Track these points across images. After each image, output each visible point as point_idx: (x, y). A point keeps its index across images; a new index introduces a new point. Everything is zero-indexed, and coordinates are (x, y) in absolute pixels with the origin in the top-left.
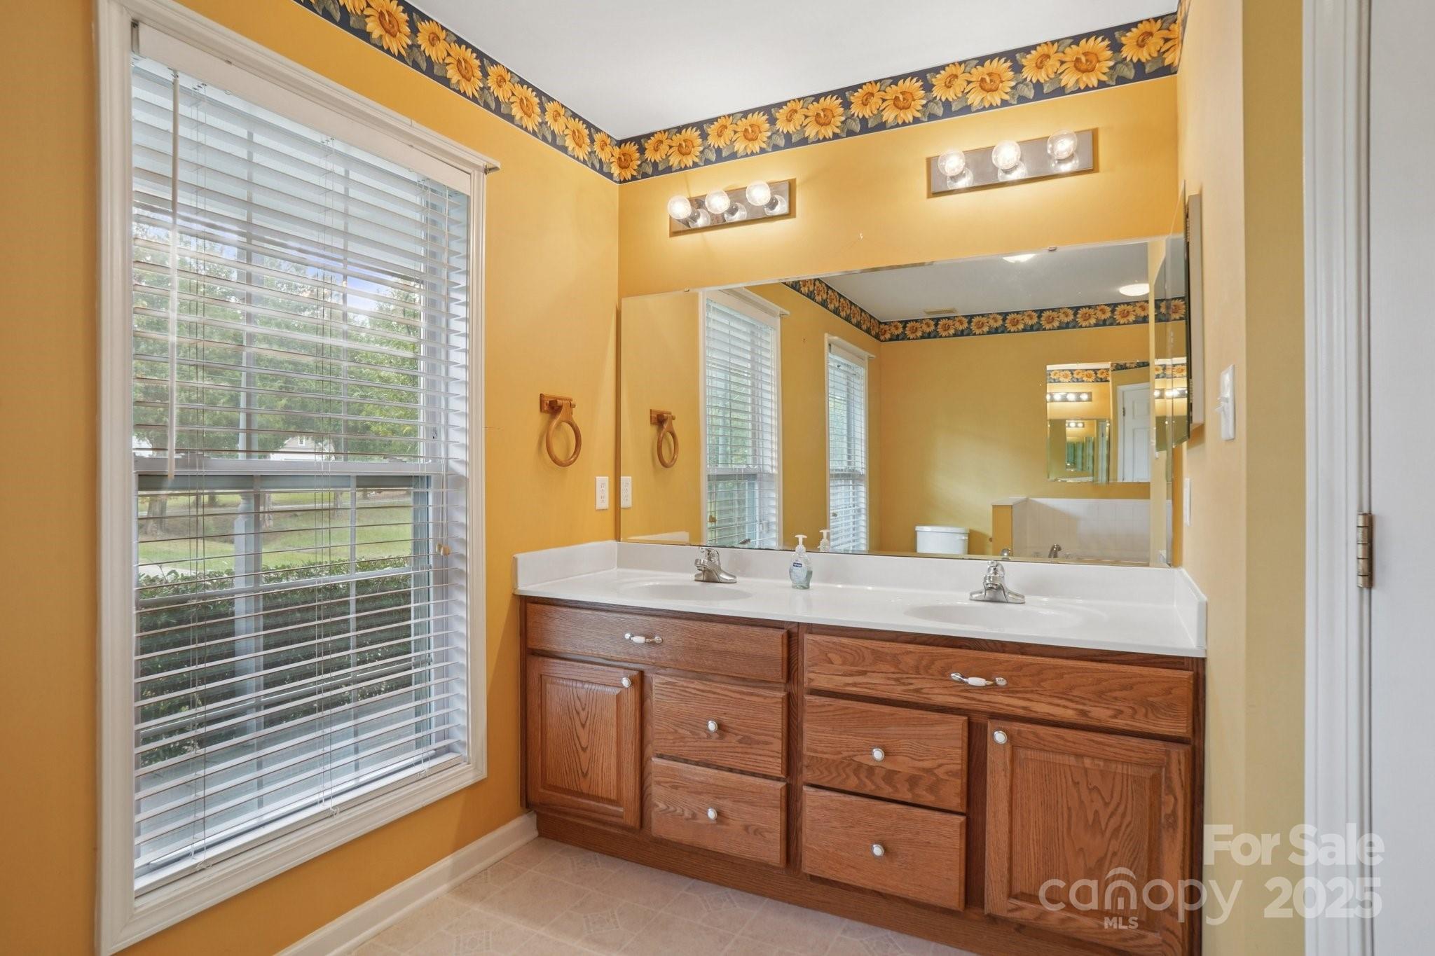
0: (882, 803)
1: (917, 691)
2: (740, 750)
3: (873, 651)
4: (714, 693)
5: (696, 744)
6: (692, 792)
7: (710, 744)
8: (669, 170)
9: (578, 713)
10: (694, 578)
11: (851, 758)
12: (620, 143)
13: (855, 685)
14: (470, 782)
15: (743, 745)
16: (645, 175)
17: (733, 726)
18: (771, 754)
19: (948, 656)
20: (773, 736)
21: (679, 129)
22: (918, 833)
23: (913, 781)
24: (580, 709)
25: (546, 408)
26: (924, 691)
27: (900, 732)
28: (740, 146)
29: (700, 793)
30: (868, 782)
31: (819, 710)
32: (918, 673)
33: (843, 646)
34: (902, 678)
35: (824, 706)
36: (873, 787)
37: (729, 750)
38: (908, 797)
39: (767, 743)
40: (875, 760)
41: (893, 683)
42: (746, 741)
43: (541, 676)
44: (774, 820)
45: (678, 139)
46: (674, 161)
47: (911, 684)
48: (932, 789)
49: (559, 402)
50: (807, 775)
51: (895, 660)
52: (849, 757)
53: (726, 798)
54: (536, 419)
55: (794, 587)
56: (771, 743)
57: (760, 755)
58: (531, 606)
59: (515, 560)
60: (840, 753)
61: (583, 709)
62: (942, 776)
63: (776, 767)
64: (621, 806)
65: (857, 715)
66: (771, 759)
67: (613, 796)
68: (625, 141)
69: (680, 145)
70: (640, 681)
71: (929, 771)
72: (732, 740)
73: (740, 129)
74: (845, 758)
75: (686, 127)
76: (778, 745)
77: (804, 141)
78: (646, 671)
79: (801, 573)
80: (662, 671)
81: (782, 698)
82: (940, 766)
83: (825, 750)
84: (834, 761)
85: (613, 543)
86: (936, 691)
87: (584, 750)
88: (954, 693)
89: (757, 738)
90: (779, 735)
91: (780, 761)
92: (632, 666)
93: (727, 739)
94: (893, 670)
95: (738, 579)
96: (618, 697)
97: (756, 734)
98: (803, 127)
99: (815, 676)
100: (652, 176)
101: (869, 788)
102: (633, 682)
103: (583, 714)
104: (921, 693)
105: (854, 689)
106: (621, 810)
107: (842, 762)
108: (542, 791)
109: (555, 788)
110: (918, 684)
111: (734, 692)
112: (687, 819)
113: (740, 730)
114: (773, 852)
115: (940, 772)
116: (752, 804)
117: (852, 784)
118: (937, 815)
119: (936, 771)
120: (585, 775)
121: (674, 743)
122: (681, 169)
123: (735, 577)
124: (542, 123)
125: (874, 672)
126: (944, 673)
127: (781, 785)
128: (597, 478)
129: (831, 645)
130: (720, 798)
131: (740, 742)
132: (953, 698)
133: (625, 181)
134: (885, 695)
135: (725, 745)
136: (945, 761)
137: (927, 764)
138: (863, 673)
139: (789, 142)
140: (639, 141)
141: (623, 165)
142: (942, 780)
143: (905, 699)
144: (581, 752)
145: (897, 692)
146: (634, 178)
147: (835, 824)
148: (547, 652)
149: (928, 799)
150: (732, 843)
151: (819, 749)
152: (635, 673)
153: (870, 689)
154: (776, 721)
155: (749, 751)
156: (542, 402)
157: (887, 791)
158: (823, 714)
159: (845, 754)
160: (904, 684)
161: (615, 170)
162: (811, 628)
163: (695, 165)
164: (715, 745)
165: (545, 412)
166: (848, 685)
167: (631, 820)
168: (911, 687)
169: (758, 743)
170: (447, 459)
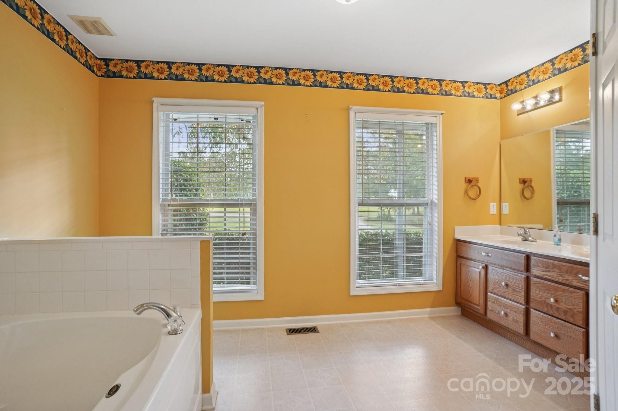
0: (555, 319)
1: (567, 280)
2: (512, 293)
3: (553, 264)
4: (505, 274)
5: (500, 290)
6: (498, 305)
7: (504, 290)
8: (516, 91)
9: (469, 276)
10: (521, 239)
11: (545, 301)
12: (500, 85)
13: (546, 275)
14: (436, 290)
15: (513, 292)
16: (508, 95)
17: (511, 285)
18: (521, 296)
19: (578, 268)
20: (522, 290)
21: (519, 76)
22: (567, 332)
23: (565, 312)
24: (470, 275)
25: (467, 181)
26: (570, 280)
27: (561, 294)
28: (541, 78)
29: (501, 306)
30: (550, 310)
31: (535, 283)
32: (567, 273)
33: (543, 261)
34: (562, 275)
35: (537, 281)
36: (552, 312)
37: (509, 293)
38: (564, 318)
39: (520, 292)
40: (551, 302)
41: (559, 276)
42: (514, 290)
43: (461, 264)
44: (521, 318)
45: (519, 79)
46: (518, 88)
47: (565, 277)
48: (572, 316)
49: (471, 179)
50: (532, 305)
51: (559, 268)
52: (545, 300)
53: (508, 309)
54: (464, 185)
55: (554, 244)
56: (521, 292)
57: (518, 296)
58: (458, 242)
59: (454, 228)
60: (541, 298)
61: (471, 275)
62: (576, 312)
63: (522, 300)
64: (479, 307)
65: (547, 286)
66: (521, 298)
67: (478, 304)
68: (501, 84)
69: (520, 81)
70: (486, 268)
71: (571, 309)
72: (510, 289)
73: (541, 70)
74: (543, 300)
75: (522, 74)
76: (523, 293)
77: (566, 70)
78: (488, 265)
79: (556, 239)
80: (492, 265)
81: (525, 277)
82: (575, 308)
83: (537, 297)
84: (540, 301)
85: (498, 226)
86: (574, 281)
87: (471, 287)
88: (580, 282)
89: (517, 290)
90: (524, 290)
91: (524, 299)
92: (484, 263)
93: (509, 289)
94: (559, 271)
95: (537, 241)
96: (480, 272)
97: (517, 289)
98: (565, 64)
99: (535, 271)
100: (511, 94)
101: (551, 312)
102: (483, 268)
103: (471, 277)
104: (569, 281)
105: (548, 277)
106: (479, 308)
107: (542, 302)
108: (460, 299)
109: (463, 299)
110: (567, 277)
111: (511, 274)
112: (497, 314)
113: (512, 287)
114: (521, 329)
115: (575, 311)
116: (515, 312)
117: (545, 310)
118: (574, 327)
119: (574, 310)
120: (471, 296)
121: (494, 288)
122: (520, 90)
123: (536, 240)
124: (464, 91)
125: (553, 271)
126: (576, 274)
127: (524, 307)
128: (491, 203)
129: (539, 261)
130: (506, 309)
131: (512, 290)
132: (580, 284)
133: (502, 98)
134: (557, 280)
135: (508, 291)
136: (577, 307)
137: (570, 307)
138: (549, 271)
139: (560, 71)
140: (506, 83)
141: (501, 92)
142: (576, 314)
143: (562, 282)
144: (470, 288)
145: (560, 279)
146: (505, 97)
147: (540, 323)
148: (462, 256)
149: (571, 320)
150: (508, 323)
151: (535, 296)
152: (484, 265)
153: (551, 277)
154: (523, 285)
155: (515, 294)
156: (465, 180)
157: (557, 314)
158: (537, 284)
159: (543, 299)
160: (562, 277)
161: (498, 95)
162: (534, 255)
163: (525, 88)
164: (505, 291)
165: (467, 183)
166: (544, 275)
167: (482, 311)
168: (565, 278)
169: (518, 291)
170: (433, 198)
